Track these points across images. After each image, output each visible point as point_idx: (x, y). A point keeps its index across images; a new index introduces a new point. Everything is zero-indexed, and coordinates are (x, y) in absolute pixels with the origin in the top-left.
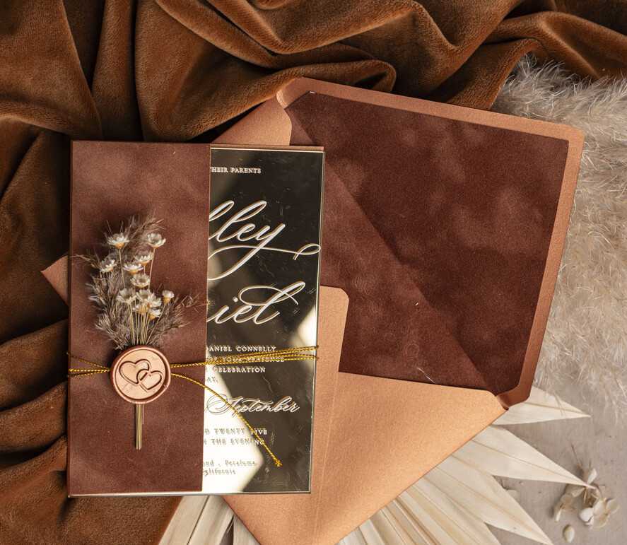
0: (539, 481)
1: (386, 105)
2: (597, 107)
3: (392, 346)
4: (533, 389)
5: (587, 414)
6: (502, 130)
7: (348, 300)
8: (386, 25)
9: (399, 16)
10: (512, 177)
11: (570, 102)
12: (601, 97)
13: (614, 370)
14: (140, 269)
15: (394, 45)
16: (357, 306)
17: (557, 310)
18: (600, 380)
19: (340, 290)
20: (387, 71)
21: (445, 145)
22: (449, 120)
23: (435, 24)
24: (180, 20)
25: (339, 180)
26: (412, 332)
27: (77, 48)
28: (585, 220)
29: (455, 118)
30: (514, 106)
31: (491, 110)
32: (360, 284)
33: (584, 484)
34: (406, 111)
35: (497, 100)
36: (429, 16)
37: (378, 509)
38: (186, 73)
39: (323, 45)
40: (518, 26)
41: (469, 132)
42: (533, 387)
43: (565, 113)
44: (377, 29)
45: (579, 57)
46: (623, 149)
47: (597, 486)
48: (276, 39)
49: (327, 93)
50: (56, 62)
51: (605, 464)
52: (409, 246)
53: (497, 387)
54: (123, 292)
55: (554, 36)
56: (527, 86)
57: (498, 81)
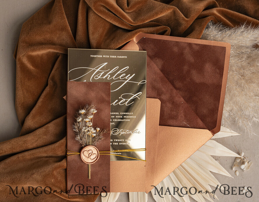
0: (226, 156)
1: (168, 40)
2: (234, 35)
3: (175, 116)
4: (221, 127)
5: (239, 134)
6: (204, 45)
7: (160, 102)
8: (166, 15)
9: (169, 11)
10: (209, 59)
11: (225, 34)
12: (235, 32)
13: (246, 119)
14: (89, 120)
15: (169, 21)
16: (163, 104)
17: (227, 100)
18: (243, 123)
19: (158, 99)
20: (168, 29)
21: (187, 51)
22: (188, 43)
23: (181, 13)
24: (102, 16)
25: (155, 65)
26: (181, 111)
27: (70, 28)
28: (233, 71)
29: (189, 42)
30: (208, 37)
31: (201, 39)
32: (164, 97)
33: (241, 157)
34: (174, 41)
35: (203, 35)
36: (179, 10)
37: (174, 169)
38: (105, 33)
39: (146, 22)
40: (207, 12)
41: (194, 46)
42: (221, 126)
43: (224, 38)
44: (163, 17)
45: (228, 21)
46: (244, 48)
47: (245, 158)
48: (132, 21)
49: (149, 37)
50: (64, 32)
51: (247, 150)
52: (178, 84)
53: (210, 128)
54: (84, 128)
55: (219, 15)
56: (211, 30)
57: (202, 29)
